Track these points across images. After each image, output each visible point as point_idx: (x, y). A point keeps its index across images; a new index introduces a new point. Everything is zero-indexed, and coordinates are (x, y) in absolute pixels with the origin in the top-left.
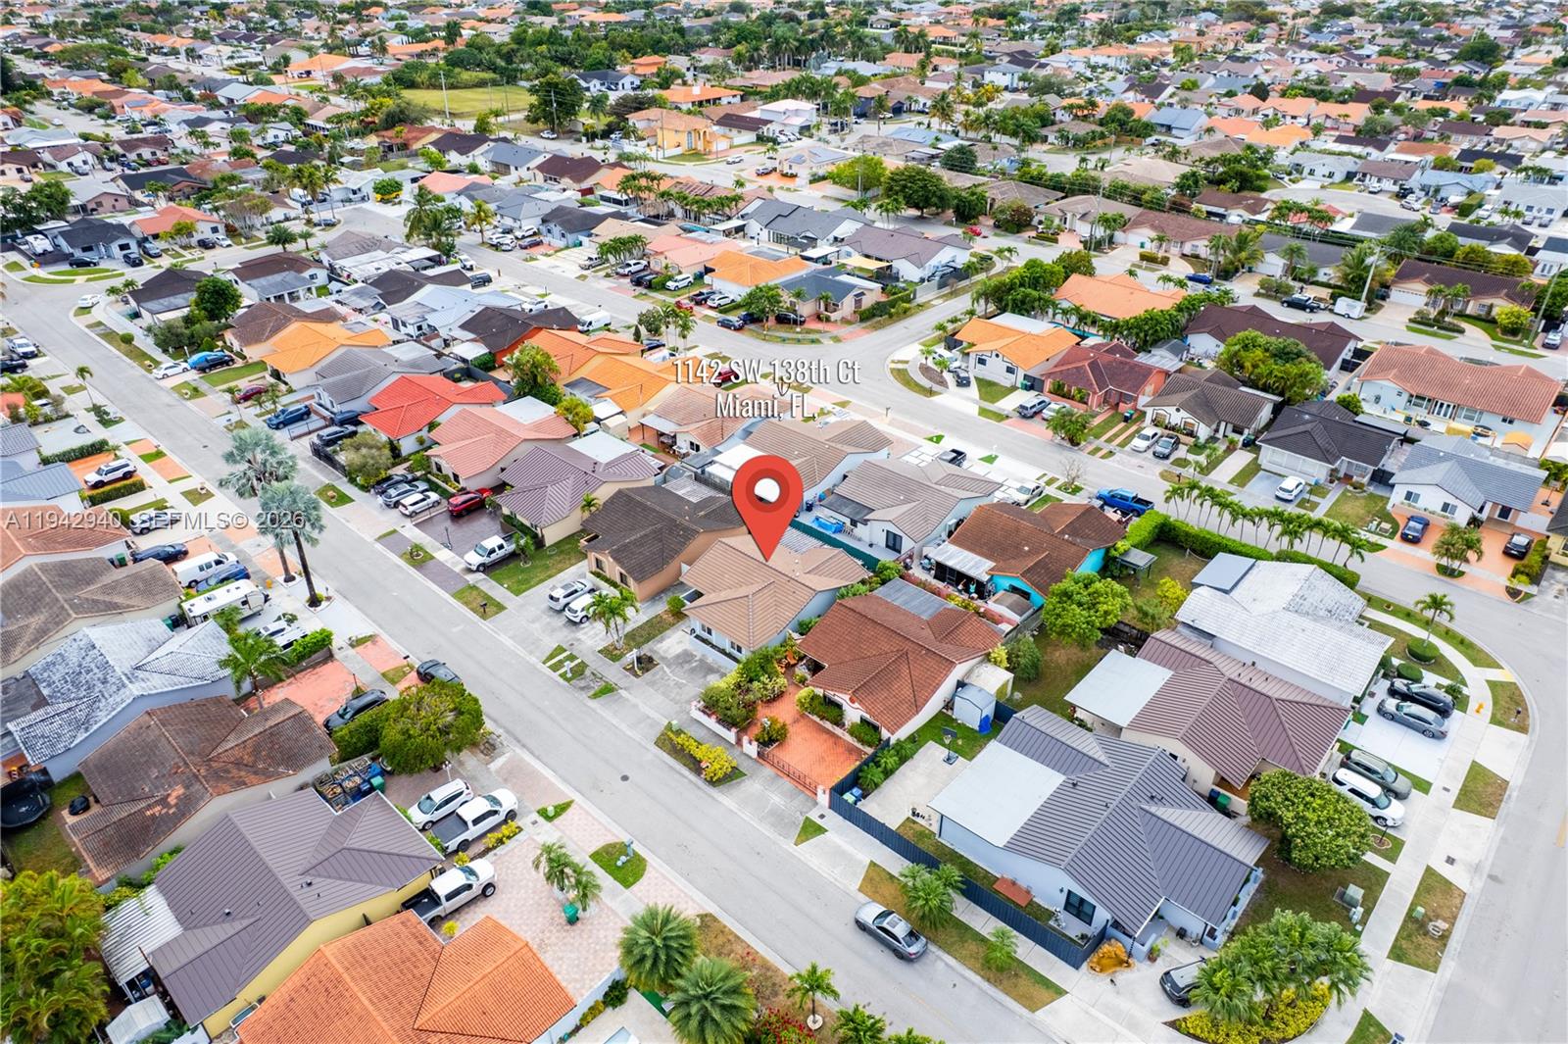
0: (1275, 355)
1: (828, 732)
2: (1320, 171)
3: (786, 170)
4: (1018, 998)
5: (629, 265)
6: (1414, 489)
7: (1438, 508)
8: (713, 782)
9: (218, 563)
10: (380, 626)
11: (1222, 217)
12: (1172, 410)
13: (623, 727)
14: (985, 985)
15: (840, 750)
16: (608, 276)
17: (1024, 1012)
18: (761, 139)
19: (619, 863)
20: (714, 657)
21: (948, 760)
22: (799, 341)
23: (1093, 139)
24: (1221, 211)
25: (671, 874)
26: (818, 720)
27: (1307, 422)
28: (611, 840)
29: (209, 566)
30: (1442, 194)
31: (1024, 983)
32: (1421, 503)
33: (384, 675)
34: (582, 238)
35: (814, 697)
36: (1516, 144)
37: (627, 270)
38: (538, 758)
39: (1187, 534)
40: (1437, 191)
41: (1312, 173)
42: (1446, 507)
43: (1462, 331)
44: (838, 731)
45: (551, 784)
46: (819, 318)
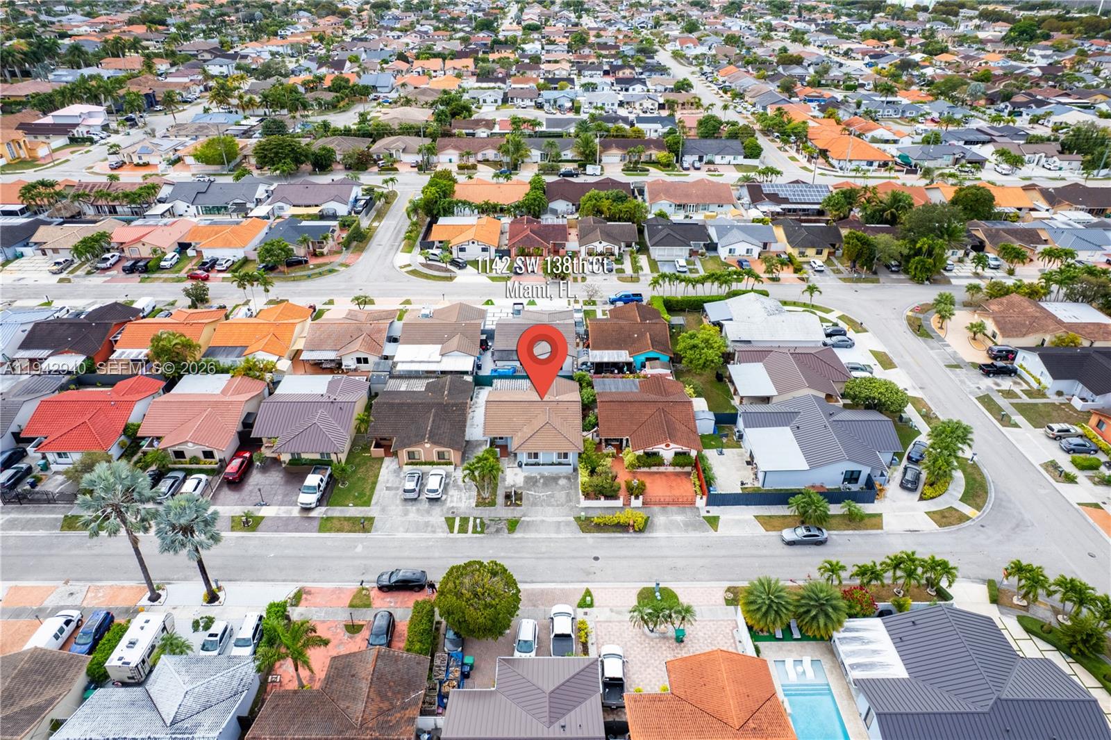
0: (614, 201)
1: (656, 473)
2: (489, 100)
3: (136, 160)
4: (872, 528)
5: (108, 259)
6: (731, 247)
7: (745, 253)
8: (641, 531)
9: (67, 623)
10: (297, 581)
11: (473, 135)
12: (597, 244)
13: (553, 535)
14: (857, 532)
15: (672, 478)
16: (89, 273)
17: (879, 531)
18: (74, 141)
19: (659, 598)
20: (548, 470)
21: (721, 453)
22: (320, 274)
23: (339, 102)
24: (471, 131)
25: (687, 584)
26: (646, 469)
27: (661, 230)
28: (639, 590)
29: (61, 630)
30: (558, 103)
31: (866, 520)
32: (737, 253)
33: (351, 606)
34: (20, 249)
35: (638, 458)
36: (557, 72)
37: (108, 263)
38: (532, 582)
39: (677, 301)
40: (555, 102)
41: (485, 101)
42: (748, 251)
43: (648, 170)
44: (662, 469)
45: (562, 590)
46: (315, 255)
